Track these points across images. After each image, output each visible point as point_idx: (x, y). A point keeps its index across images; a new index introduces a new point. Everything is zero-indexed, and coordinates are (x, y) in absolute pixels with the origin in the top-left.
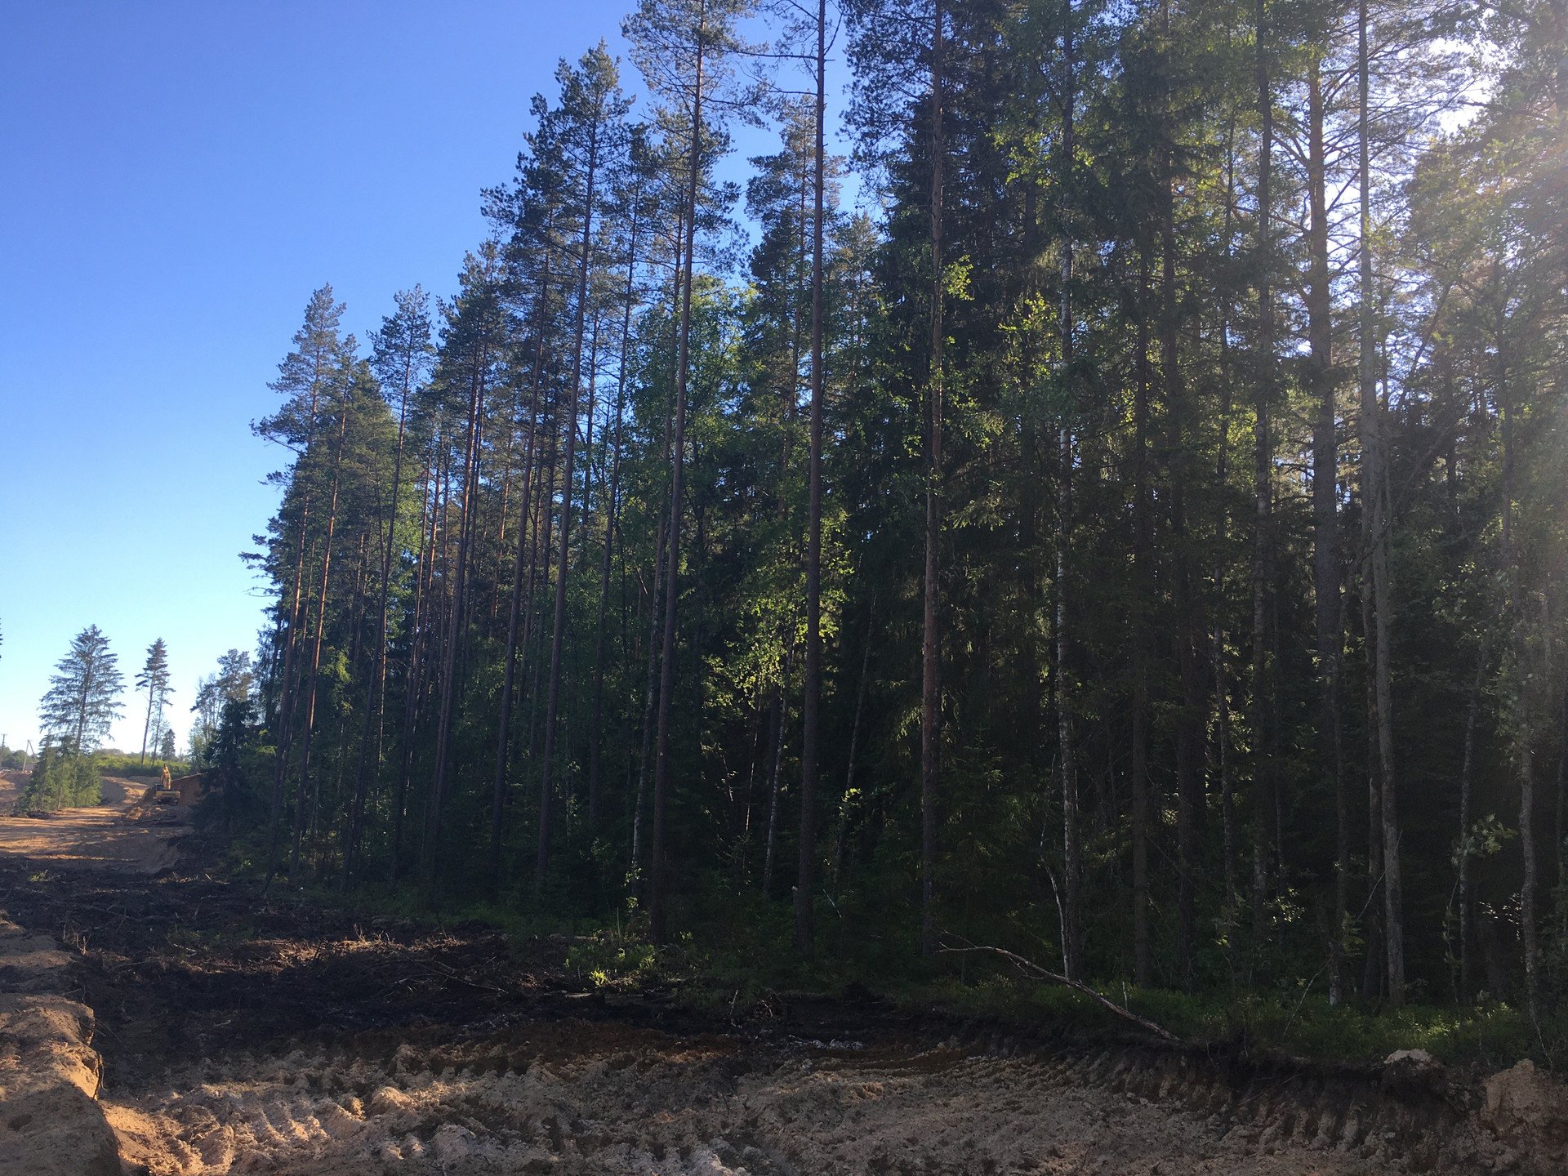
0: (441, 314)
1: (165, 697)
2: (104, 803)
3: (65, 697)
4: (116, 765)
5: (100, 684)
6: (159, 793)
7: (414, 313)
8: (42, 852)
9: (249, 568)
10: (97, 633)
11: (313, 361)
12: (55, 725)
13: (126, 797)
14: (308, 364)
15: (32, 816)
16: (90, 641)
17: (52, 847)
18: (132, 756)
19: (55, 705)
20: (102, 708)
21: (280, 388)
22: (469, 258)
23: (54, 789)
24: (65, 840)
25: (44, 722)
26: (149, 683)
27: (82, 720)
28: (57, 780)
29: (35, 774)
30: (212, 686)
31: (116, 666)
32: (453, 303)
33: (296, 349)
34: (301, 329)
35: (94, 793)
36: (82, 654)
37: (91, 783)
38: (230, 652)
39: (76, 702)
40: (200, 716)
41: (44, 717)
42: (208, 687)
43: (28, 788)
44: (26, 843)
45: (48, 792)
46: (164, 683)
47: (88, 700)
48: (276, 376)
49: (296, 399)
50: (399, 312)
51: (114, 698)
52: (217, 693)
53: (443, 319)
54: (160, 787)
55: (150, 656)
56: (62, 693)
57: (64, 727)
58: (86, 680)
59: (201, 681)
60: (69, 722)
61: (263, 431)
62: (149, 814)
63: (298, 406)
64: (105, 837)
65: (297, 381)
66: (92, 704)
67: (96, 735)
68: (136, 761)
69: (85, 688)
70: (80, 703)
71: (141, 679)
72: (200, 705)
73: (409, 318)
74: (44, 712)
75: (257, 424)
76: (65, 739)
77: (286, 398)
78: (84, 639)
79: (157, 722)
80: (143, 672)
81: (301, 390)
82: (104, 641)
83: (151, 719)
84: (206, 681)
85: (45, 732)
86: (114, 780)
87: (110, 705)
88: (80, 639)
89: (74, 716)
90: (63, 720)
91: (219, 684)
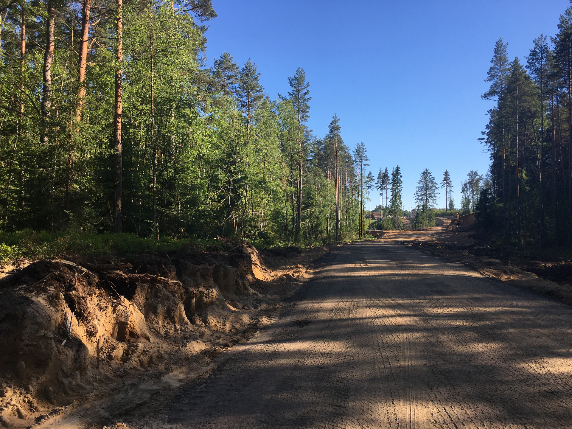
0: (552, 42)
1: (451, 189)
2: (438, 225)
3: (421, 193)
4: (439, 213)
5: (431, 187)
6: (456, 221)
7: (541, 45)
8: (429, 241)
9: (481, 143)
10: (427, 171)
11: (499, 67)
12: (420, 201)
13: (444, 223)
14: (497, 69)
15: (419, 230)
16: (426, 173)
17: (431, 239)
18: (443, 209)
19: (419, 195)
20: (433, 195)
21: (488, 80)
22: (562, 17)
23: (423, 222)
24: (434, 237)
25: (416, 201)
26: (445, 185)
27: (427, 199)
28: (423, 219)
29: (416, 217)
30: (466, 184)
31: (435, 181)
32: (556, 37)
33: (492, 65)
34: (493, 57)
35: (434, 222)
36: (425, 178)
37: (433, 219)
38: (471, 171)
39: (424, 194)
40: (463, 194)
41: (416, 199)
42: (465, 185)
43: (415, 222)
44: (423, 238)
45: (421, 223)
46: (450, 185)
47: (428, 193)
48: (487, 76)
49: (495, 82)
50: (536, 46)
51: (436, 191)
52: (468, 186)
53: (553, 44)
54: (456, 220)
55: (444, 176)
56: (420, 191)
57: (422, 202)
58: (426, 187)
59: (462, 183)
60: (423, 200)
61: (485, 98)
62: (455, 228)
63: (495, 85)
64: (445, 236)
65: (494, 76)
66: (429, 194)
67: (432, 204)
68: (445, 211)
69: (426, 189)
70: (426, 194)
71: (442, 184)
72: (463, 191)
73: (540, 47)
74: (416, 198)
75: (483, 95)
76: (423, 206)
77: (491, 83)
78: (424, 173)
79: (450, 198)
80: (443, 182)
81: (496, 79)
82: (430, 173)
83: (447, 197)
84: (464, 183)
85: (417, 204)
86: (439, 218)
87: (435, 194)
88: (423, 174)
89: (425, 198)
90: (421, 200)
91: (469, 183)
